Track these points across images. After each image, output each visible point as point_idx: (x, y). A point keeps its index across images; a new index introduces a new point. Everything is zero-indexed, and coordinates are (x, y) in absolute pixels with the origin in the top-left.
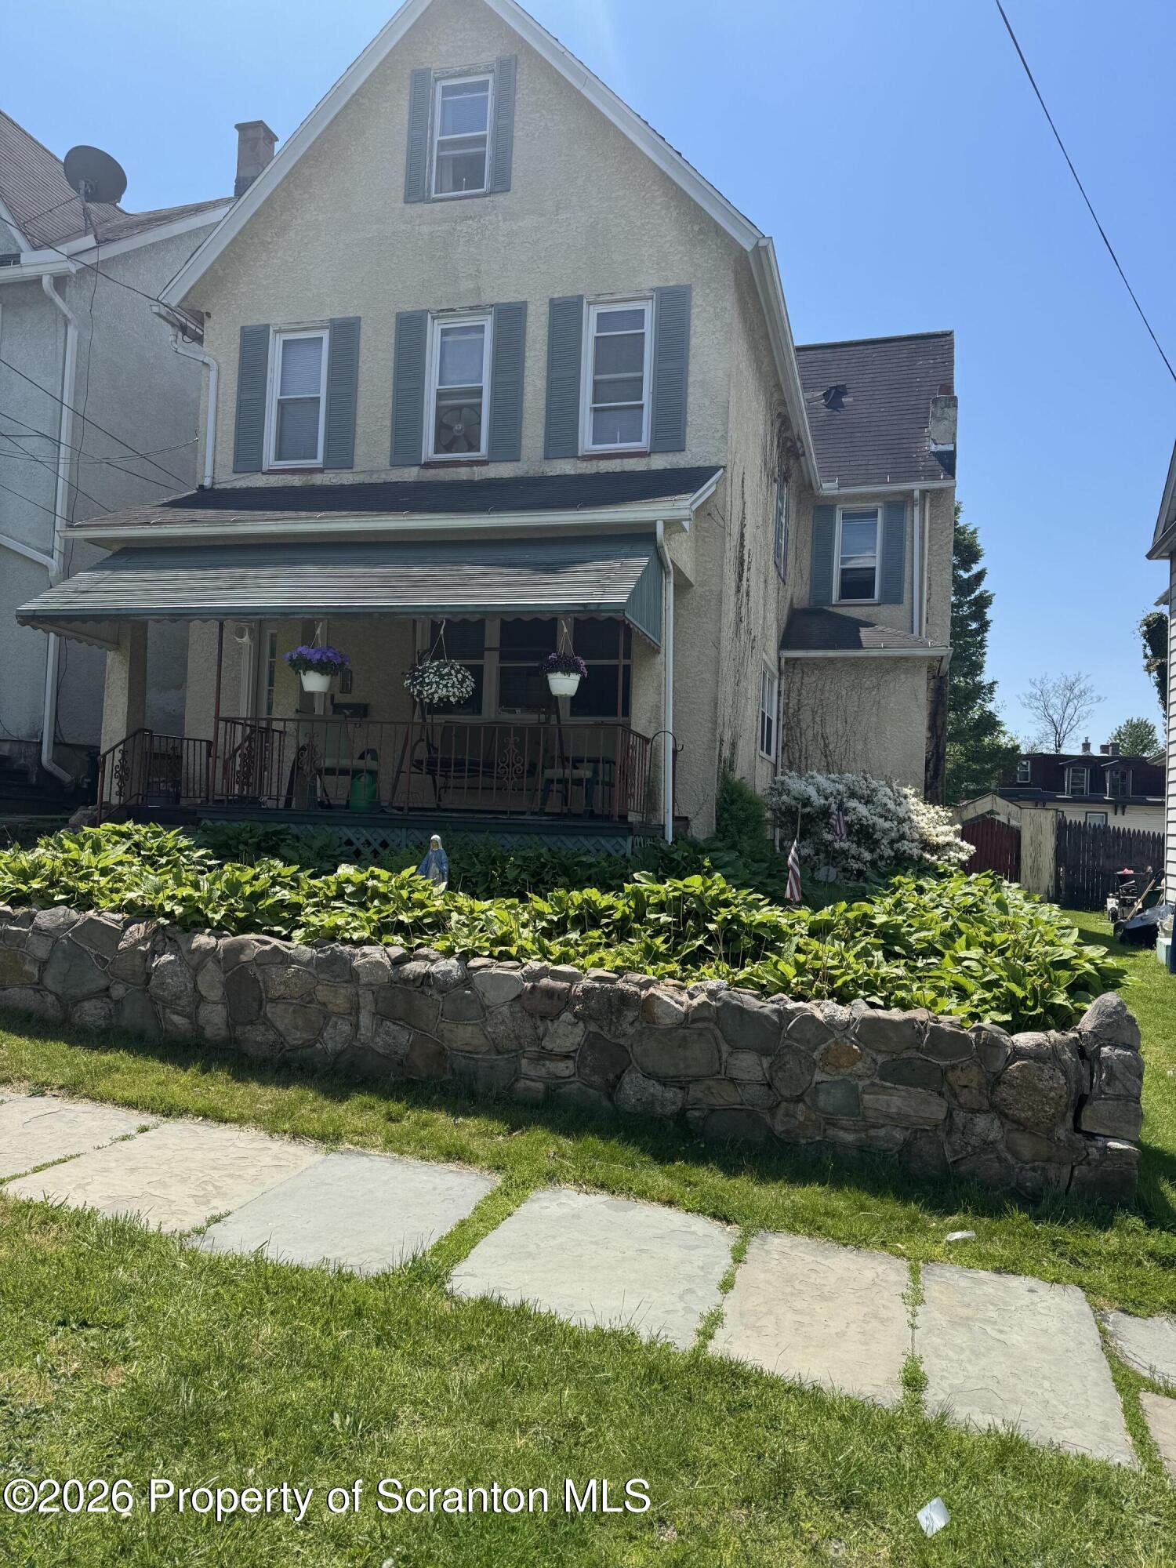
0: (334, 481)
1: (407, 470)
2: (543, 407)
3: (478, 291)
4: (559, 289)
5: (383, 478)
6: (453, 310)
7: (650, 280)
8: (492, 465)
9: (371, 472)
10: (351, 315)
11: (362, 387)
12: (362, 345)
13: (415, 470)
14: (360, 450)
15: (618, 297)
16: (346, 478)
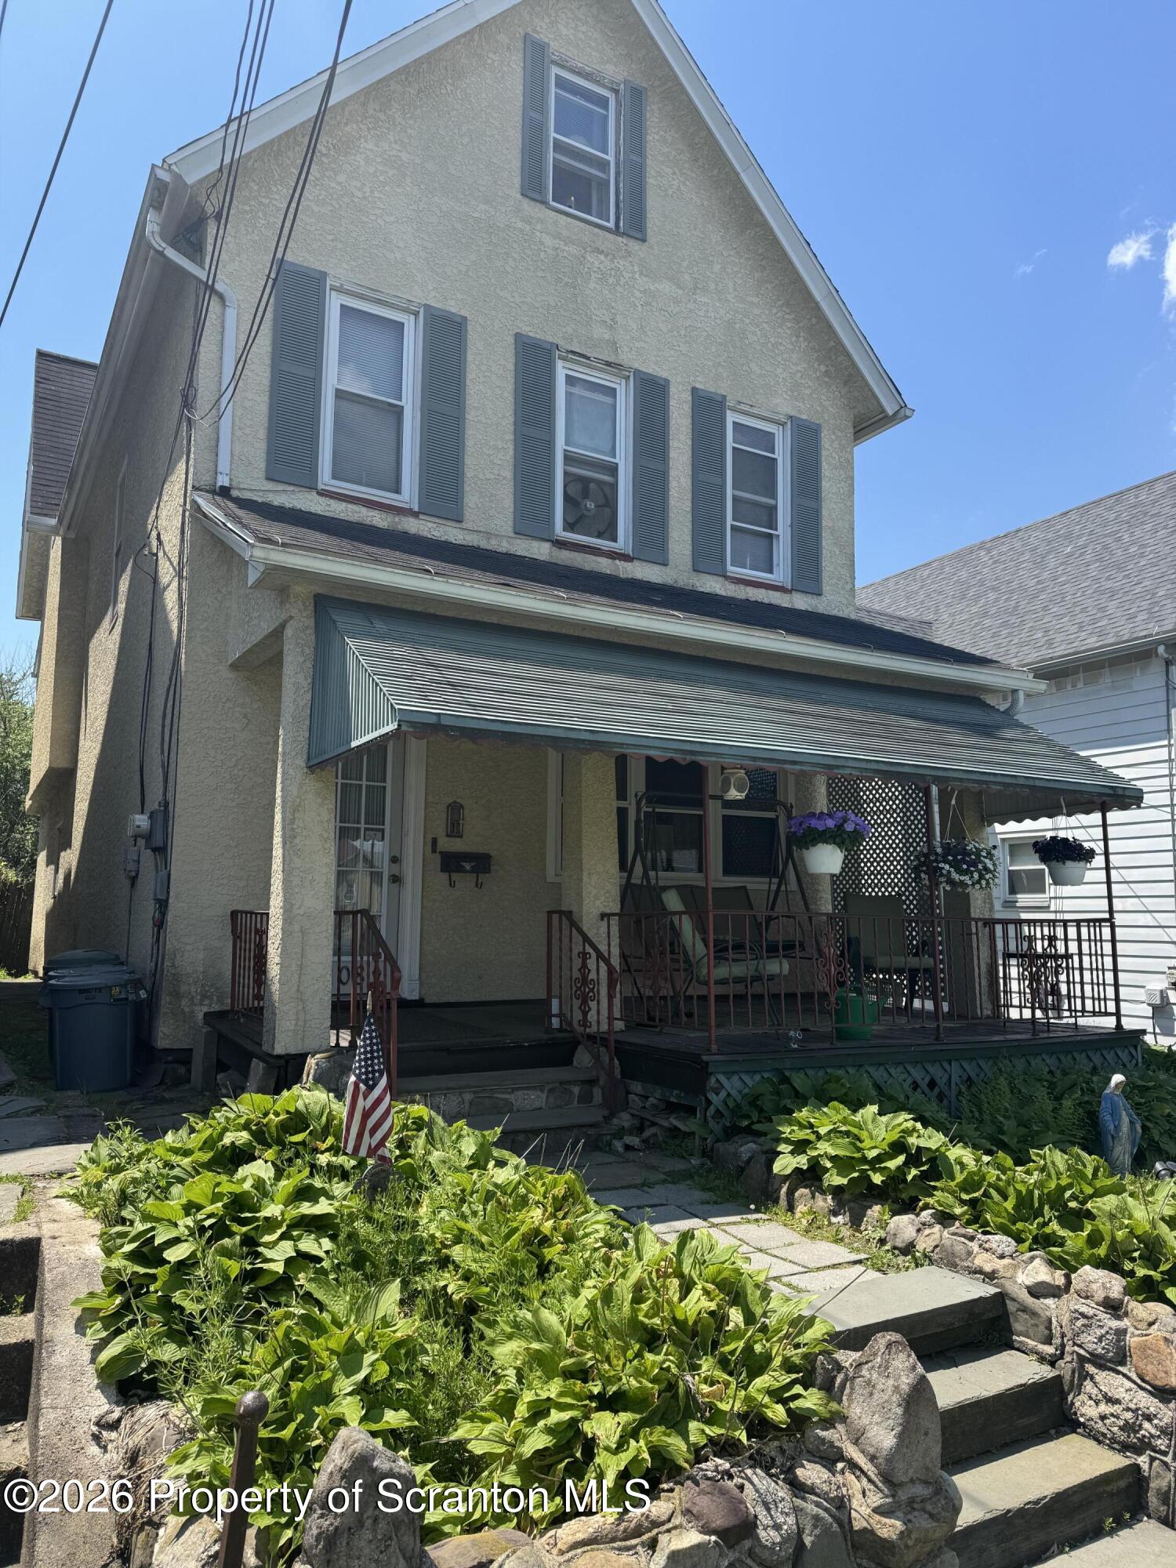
0: (436, 533)
1: (535, 544)
2: (689, 509)
3: (614, 345)
4: (699, 379)
5: (504, 547)
6: (588, 358)
7: (784, 405)
8: (636, 563)
9: (489, 535)
10: (453, 310)
11: (471, 416)
12: (470, 357)
13: (547, 546)
14: (471, 500)
15: (755, 411)
16: (451, 534)
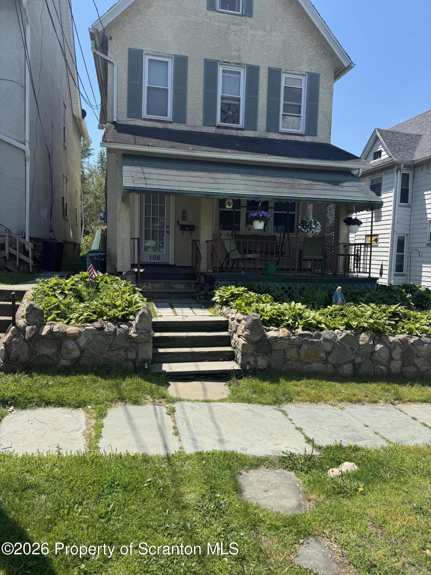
0: (177, 128)
1: (210, 128)
2: (266, 110)
3: (239, 57)
4: (272, 64)
5: (199, 130)
6: (230, 63)
7: (305, 68)
8: (245, 131)
9: (194, 126)
10: (183, 55)
11: (189, 89)
12: (189, 69)
13: (214, 128)
14: (189, 116)
15: (293, 72)
16: (183, 128)
